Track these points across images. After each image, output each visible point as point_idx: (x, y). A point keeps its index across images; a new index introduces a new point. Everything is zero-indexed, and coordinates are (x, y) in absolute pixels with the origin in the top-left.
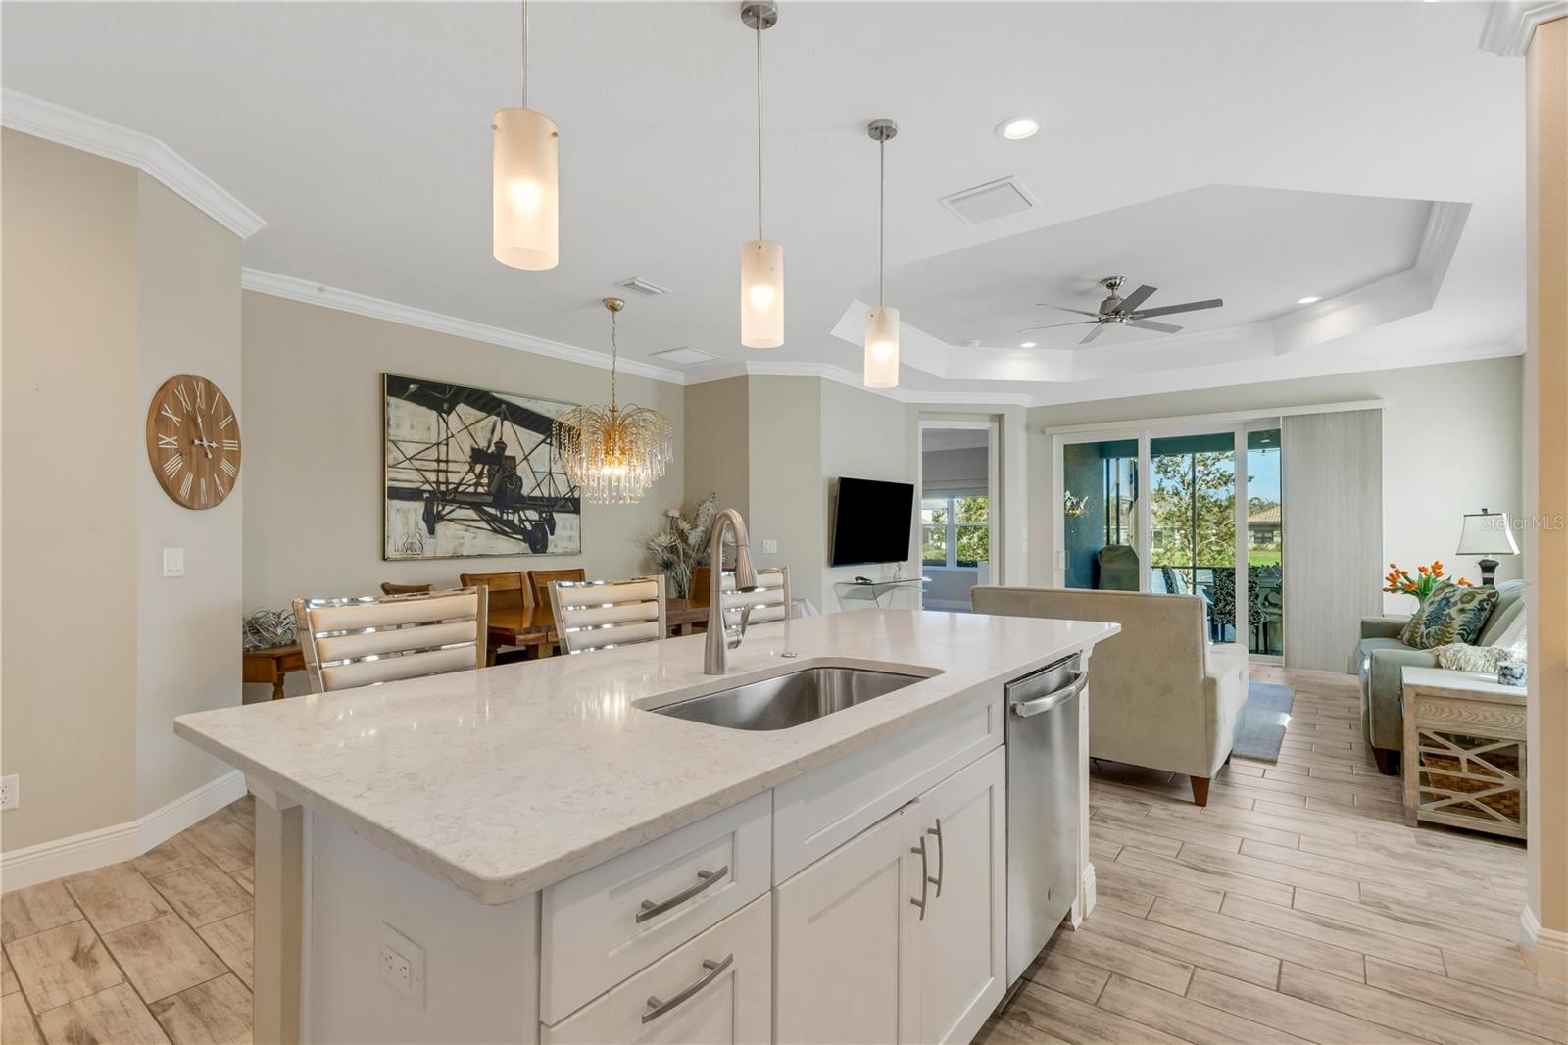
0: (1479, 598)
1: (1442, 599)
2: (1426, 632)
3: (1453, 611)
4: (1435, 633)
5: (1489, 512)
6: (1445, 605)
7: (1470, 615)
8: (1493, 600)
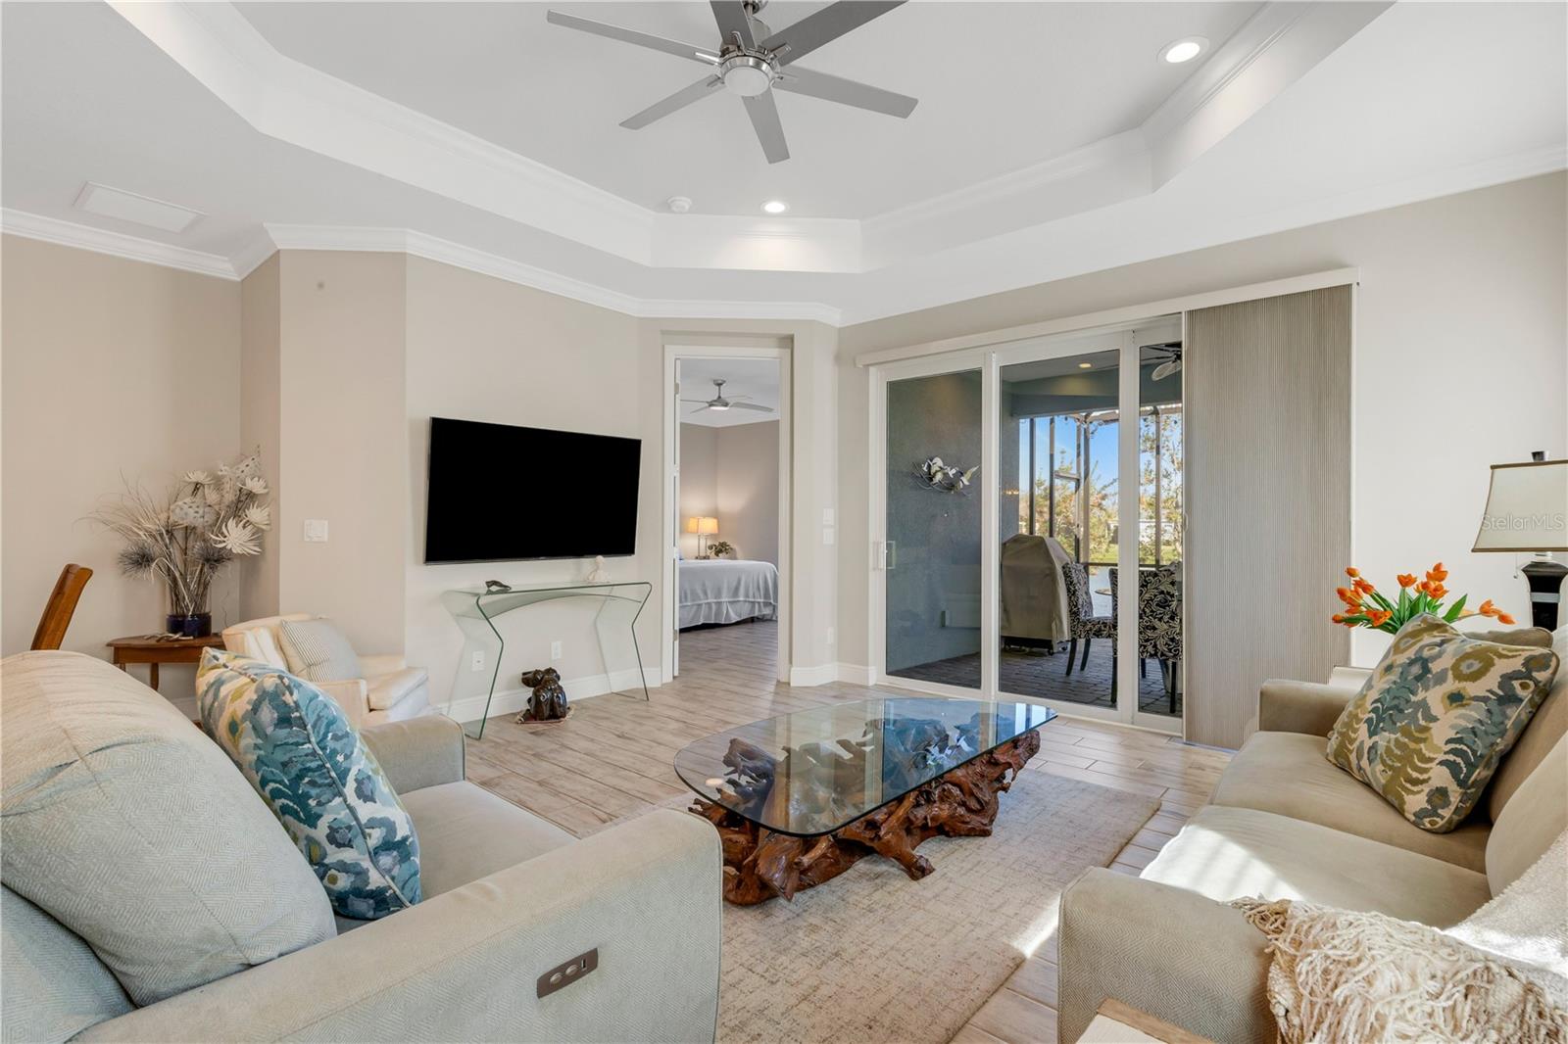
0: (1502, 667)
1: (1412, 662)
2: (1368, 743)
3: (1434, 697)
4: (1388, 750)
5: (1547, 459)
6: (1418, 678)
7: (1474, 713)
8: (1542, 676)
